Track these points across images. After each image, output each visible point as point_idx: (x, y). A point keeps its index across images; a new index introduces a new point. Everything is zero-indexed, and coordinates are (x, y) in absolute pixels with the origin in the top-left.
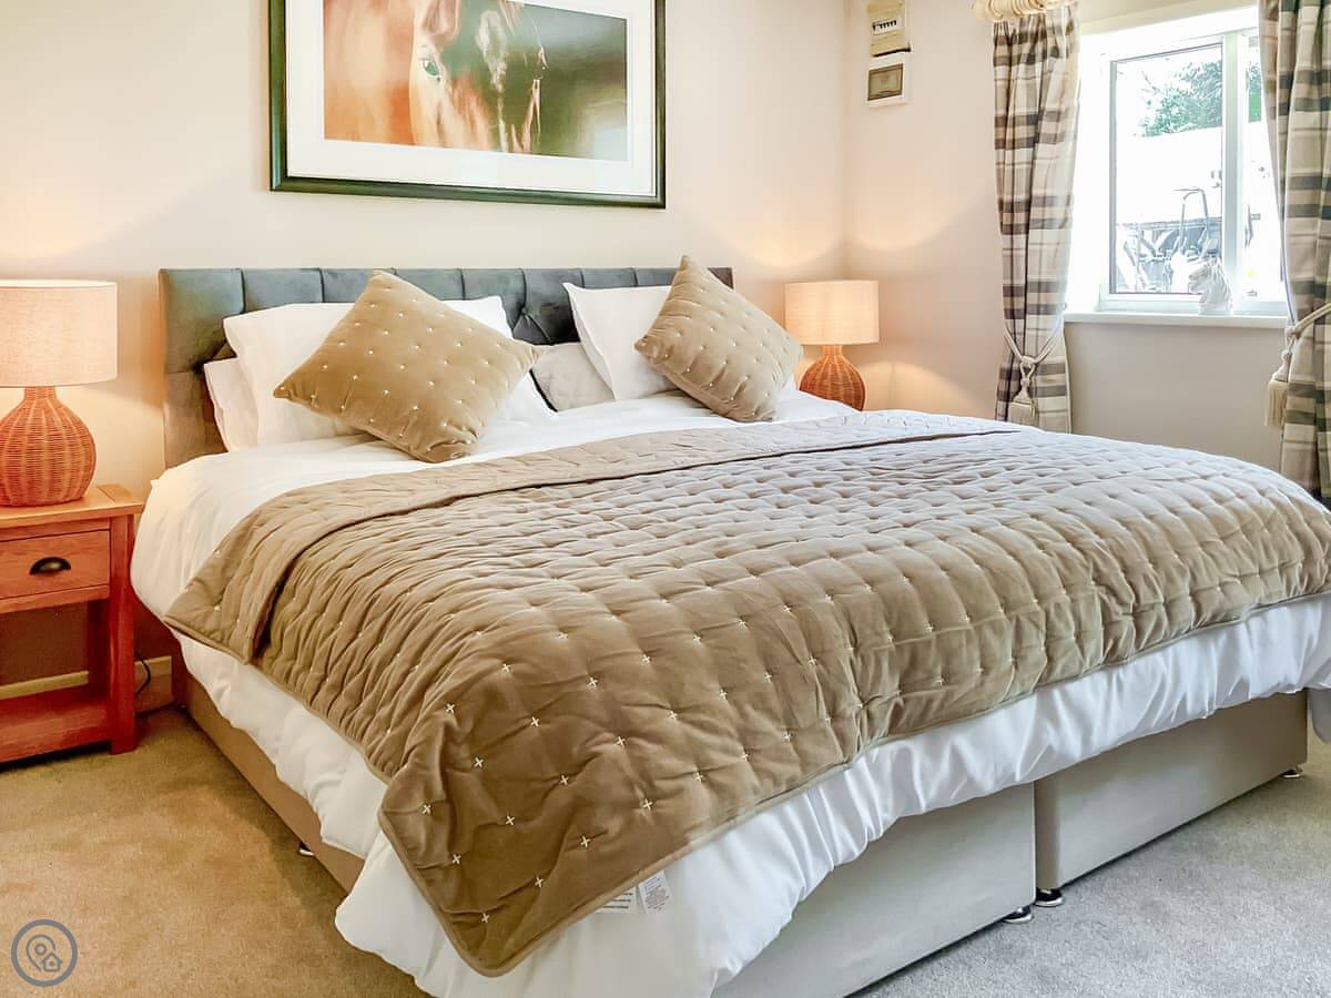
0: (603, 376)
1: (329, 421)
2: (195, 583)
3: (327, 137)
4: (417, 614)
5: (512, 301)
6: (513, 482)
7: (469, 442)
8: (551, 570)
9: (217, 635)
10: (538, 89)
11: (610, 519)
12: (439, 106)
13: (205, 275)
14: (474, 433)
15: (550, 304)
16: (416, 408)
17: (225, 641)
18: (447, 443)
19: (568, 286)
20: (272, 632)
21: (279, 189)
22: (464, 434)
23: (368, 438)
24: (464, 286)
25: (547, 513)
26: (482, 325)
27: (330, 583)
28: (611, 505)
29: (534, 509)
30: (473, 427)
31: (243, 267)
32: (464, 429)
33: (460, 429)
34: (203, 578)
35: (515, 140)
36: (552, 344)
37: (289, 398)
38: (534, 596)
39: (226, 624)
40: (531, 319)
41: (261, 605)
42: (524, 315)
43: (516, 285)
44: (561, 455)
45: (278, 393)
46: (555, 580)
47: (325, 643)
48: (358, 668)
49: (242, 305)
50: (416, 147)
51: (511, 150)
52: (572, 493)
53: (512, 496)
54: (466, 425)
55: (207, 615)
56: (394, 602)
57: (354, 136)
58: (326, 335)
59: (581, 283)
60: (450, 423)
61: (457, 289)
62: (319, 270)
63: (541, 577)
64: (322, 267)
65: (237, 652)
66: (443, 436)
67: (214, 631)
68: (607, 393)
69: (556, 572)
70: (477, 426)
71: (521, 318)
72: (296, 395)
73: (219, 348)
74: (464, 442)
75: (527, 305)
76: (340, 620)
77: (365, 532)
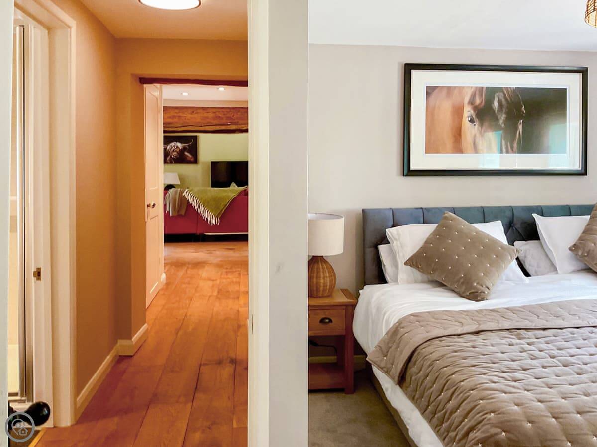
0: (552, 260)
1: (425, 277)
2: (378, 347)
3: (426, 153)
4: (466, 395)
5: (507, 221)
6: (507, 325)
7: (486, 292)
8: (524, 386)
9: (385, 369)
10: (521, 125)
11: (553, 357)
12: (475, 136)
13: (378, 211)
14: (488, 288)
15: (525, 223)
16: (462, 275)
17: (388, 372)
18: (477, 292)
19: (535, 215)
20: (407, 376)
21: (407, 175)
22: (483, 288)
23: (441, 285)
24: (485, 215)
25: (523, 348)
26: (493, 238)
27: (430, 366)
28: (554, 348)
29: (517, 344)
30: (488, 286)
31: (393, 207)
32: (484, 286)
33: (482, 286)
34: (381, 345)
35: (509, 148)
36: (526, 241)
37: (411, 266)
38: (517, 401)
39: (389, 366)
40: (516, 229)
41: (402, 365)
42: (512, 227)
43: (509, 213)
44: (531, 310)
45: (406, 264)
46: (526, 392)
47: (428, 392)
48: (442, 408)
49: (392, 223)
50: (464, 154)
51: (507, 152)
52: (535, 335)
53: (506, 334)
54: (485, 285)
55: (381, 360)
56: (456, 385)
57: (437, 152)
58: (425, 240)
59: (542, 214)
60: (477, 283)
61: (481, 217)
62: (421, 208)
63: (519, 389)
64: (423, 207)
65: (392, 378)
66: (474, 289)
67: (384, 367)
68: (554, 268)
69: (527, 388)
70: (490, 285)
71: (511, 228)
72: (413, 265)
73: (384, 240)
74: (484, 292)
75: (514, 222)
76: (434, 384)
77: (443, 343)
